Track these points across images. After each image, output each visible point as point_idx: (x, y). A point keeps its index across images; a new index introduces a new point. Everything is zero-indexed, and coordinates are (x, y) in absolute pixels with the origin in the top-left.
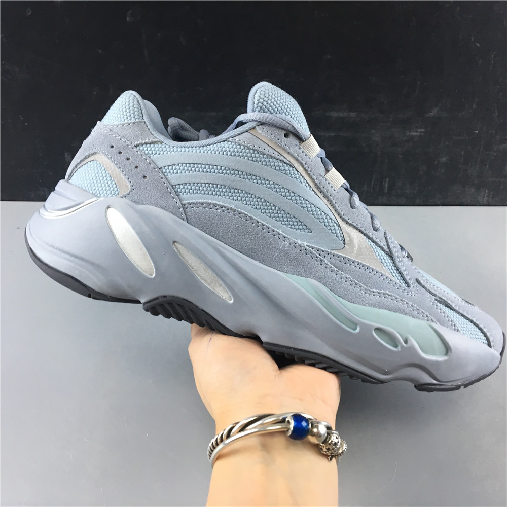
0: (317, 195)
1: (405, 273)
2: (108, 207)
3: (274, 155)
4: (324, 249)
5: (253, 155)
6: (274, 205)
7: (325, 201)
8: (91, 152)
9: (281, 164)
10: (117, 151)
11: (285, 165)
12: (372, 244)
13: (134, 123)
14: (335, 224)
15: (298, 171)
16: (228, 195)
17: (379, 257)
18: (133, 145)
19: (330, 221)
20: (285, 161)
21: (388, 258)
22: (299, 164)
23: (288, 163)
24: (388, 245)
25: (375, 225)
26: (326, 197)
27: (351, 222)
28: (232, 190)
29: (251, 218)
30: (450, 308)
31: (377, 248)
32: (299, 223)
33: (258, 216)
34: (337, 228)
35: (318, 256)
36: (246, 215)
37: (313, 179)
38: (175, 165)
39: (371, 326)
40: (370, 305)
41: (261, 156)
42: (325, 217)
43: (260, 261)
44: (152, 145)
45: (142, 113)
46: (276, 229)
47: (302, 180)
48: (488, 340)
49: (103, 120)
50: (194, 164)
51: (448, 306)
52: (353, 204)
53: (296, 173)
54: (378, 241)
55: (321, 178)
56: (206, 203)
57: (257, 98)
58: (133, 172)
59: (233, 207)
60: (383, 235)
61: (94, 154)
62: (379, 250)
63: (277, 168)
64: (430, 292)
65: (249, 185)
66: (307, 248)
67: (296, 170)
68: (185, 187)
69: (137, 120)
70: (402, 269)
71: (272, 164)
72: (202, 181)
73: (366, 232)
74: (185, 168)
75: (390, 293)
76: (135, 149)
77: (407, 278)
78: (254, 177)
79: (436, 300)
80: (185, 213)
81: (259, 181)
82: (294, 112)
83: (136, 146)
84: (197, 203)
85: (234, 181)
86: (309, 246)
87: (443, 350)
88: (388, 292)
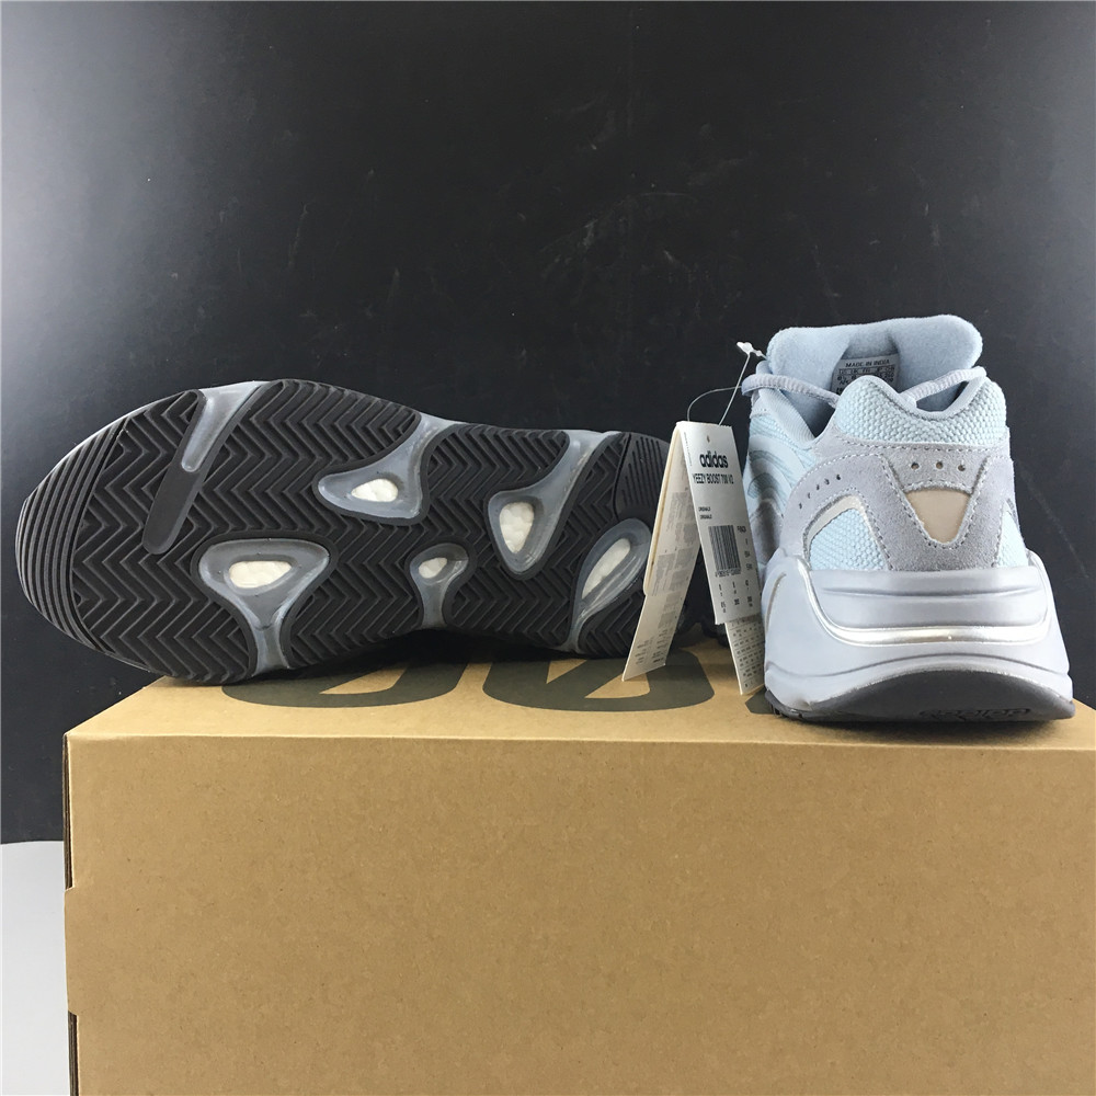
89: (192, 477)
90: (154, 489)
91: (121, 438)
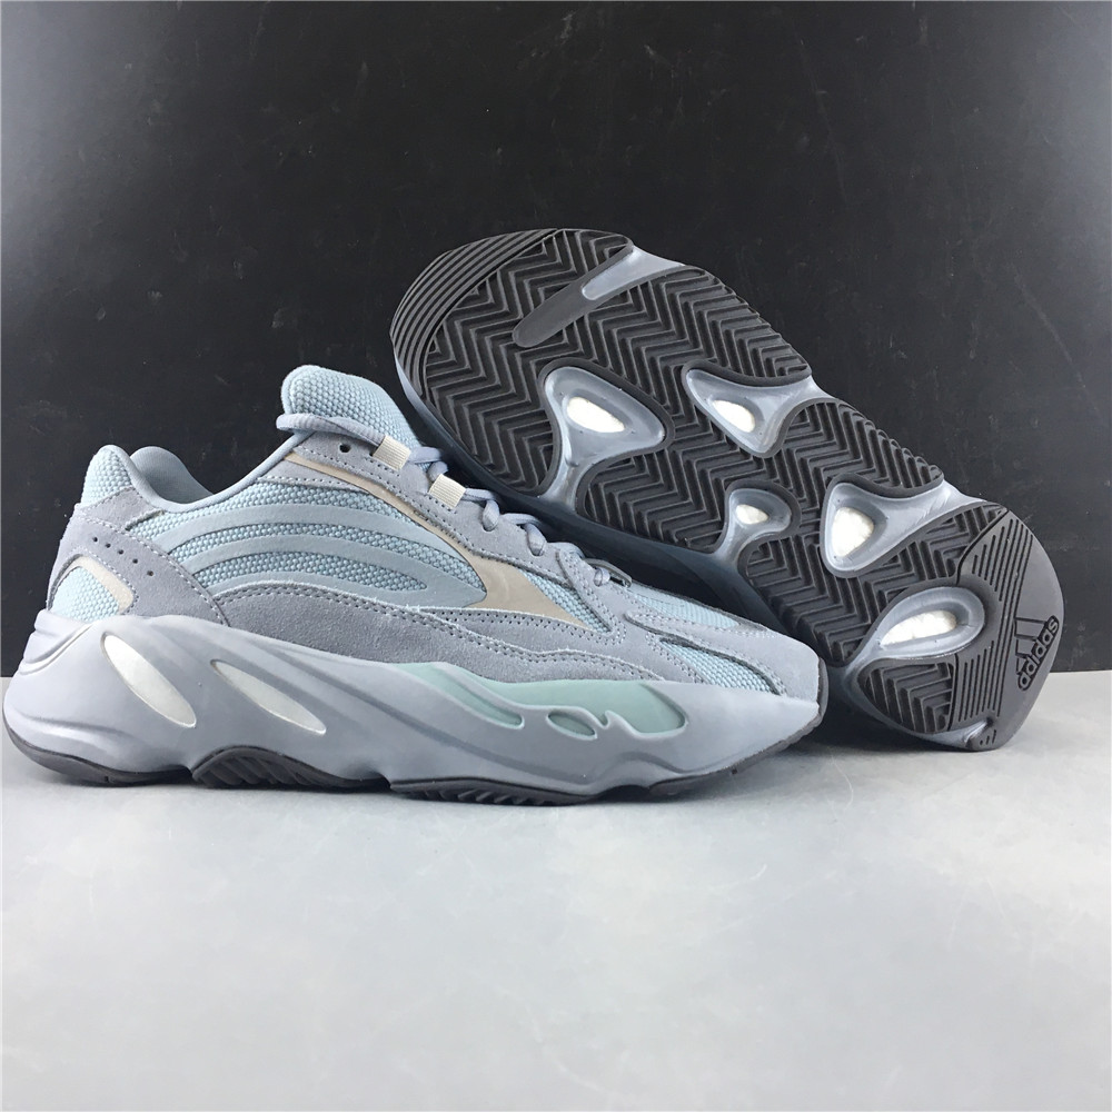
0: (420, 525)
1: (599, 611)
2: (104, 637)
3: (330, 485)
4: (452, 609)
5: (299, 493)
6: (355, 562)
7: (436, 530)
8: (72, 555)
9: (345, 495)
10: (104, 543)
11: (354, 494)
12: (535, 578)
13: (117, 494)
14: (462, 565)
15: (377, 498)
16: (280, 566)
17: (550, 596)
18: (123, 529)
19: (451, 561)
20: (351, 488)
21: (568, 594)
22: (377, 487)
23: (357, 489)
24: (564, 573)
25: (534, 547)
26: (436, 524)
27: (488, 553)
28: (284, 556)
29: (325, 592)
30: (693, 648)
31: (545, 582)
32: (402, 579)
33: (332, 585)
34: (465, 569)
35: (444, 621)
36: (315, 589)
37: (407, 504)
38: (189, 541)
39: (543, 712)
40: (539, 678)
41: (312, 491)
42: (440, 557)
43: (354, 655)
44: (151, 521)
45: (127, 475)
46: (367, 598)
47: (389, 510)
48: (769, 683)
49: (82, 499)
50: (216, 532)
51: (686, 644)
52: (486, 524)
53: (375, 501)
54: (544, 571)
55: (421, 497)
56: (250, 587)
57: (292, 392)
58: (132, 570)
59: (290, 582)
60: (553, 558)
61: (74, 559)
62: (549, 585)
63: (342, 503)
64: (651, 630)
65: (307, 540)
66: (424, 614)
67: (375, 497)
68: (213, 570)
69: (121, 488)
70: (595, 605)
71: (332, 499)
72: (235, 555)
73: (521, 562)
74: (205, 542)
75: (572, 651)
76: (127, 534)
77: (605, 617)
78: (311, 527)
79: (662, 640)
80: (220, 612)
81: (321, 531)
82: (363, 402)
83: (128, 529)
84: (236, 592)
85: (282, 541)
86: (426, 611)
87: (675, 719)
88: (568, 650)
89: (585, 302)
90: (549, 292)
91: (546, 242)
